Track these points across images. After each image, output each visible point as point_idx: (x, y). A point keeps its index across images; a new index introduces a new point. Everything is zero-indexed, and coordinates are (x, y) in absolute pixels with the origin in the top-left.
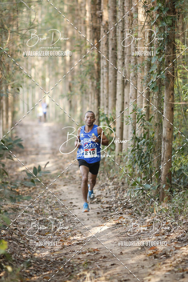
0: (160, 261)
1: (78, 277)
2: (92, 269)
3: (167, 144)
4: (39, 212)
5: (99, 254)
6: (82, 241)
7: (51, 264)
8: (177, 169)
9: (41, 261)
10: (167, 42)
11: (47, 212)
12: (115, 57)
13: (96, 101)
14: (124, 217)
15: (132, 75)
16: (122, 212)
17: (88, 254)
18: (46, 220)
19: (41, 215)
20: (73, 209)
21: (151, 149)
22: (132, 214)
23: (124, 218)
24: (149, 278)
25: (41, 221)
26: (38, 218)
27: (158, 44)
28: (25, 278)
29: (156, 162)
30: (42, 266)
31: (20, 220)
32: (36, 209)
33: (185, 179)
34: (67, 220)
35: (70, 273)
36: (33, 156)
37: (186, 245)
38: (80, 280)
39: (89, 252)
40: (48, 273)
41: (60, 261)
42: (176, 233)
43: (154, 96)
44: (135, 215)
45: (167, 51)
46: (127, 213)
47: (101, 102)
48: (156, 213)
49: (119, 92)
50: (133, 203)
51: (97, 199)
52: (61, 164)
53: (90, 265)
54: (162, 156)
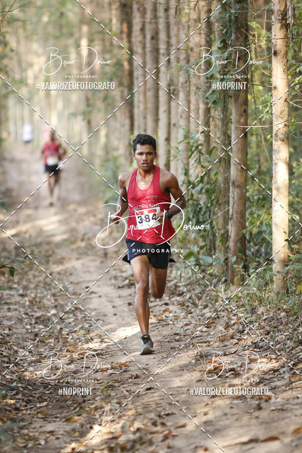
0: (224, 381)
1: (93, 410)
2: (115, 397)
3: (238, 191)
4: (36, 304)
5: (128, 371)
6: (102, 350)
7: (50, 388)
8: (255, 230)
9: (35, 384)
10: (236, 27)
11: (49, 303)
12: (156, 50)
13: (127, 122)
14: (171, 310)
15: (182, 79)
16: (168, 302)
17: (110, 371)
18: (46, 317)
19: (38, 308)
20: (91, 299)
21: (213, 200)
22: (184, 305)
23: (171, 312)
24: (206, 410)
25: (37, 318)
26: (33, 314)
27: (222, 30)
28: (7, 412)
29: (221, 221)
30: (36, 392)
31: (4, 317)
32: (31, 299)
33: (267, 248)
34: (80, 316)
35: (80, 404)
36: (29, 212)
37: (267, 355)
38: (95, 416)
39: (112, 368)
40: (45, 404)
41: (64, 384)
42: (252, 336)
43: (216, 113)
44: (188, 306)
45: (235, 42)
46: (175, 303)
47: (136, 123)
48: (221, 302)
49: (163, 108)
50: (186, 286)
51: (130, 280)
52: (74, 224)
53: (113, 390)
54: (231, 211)
